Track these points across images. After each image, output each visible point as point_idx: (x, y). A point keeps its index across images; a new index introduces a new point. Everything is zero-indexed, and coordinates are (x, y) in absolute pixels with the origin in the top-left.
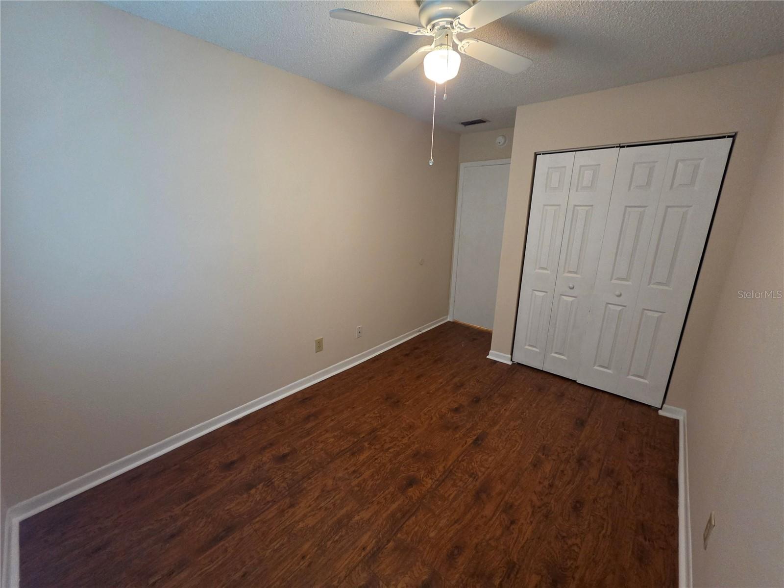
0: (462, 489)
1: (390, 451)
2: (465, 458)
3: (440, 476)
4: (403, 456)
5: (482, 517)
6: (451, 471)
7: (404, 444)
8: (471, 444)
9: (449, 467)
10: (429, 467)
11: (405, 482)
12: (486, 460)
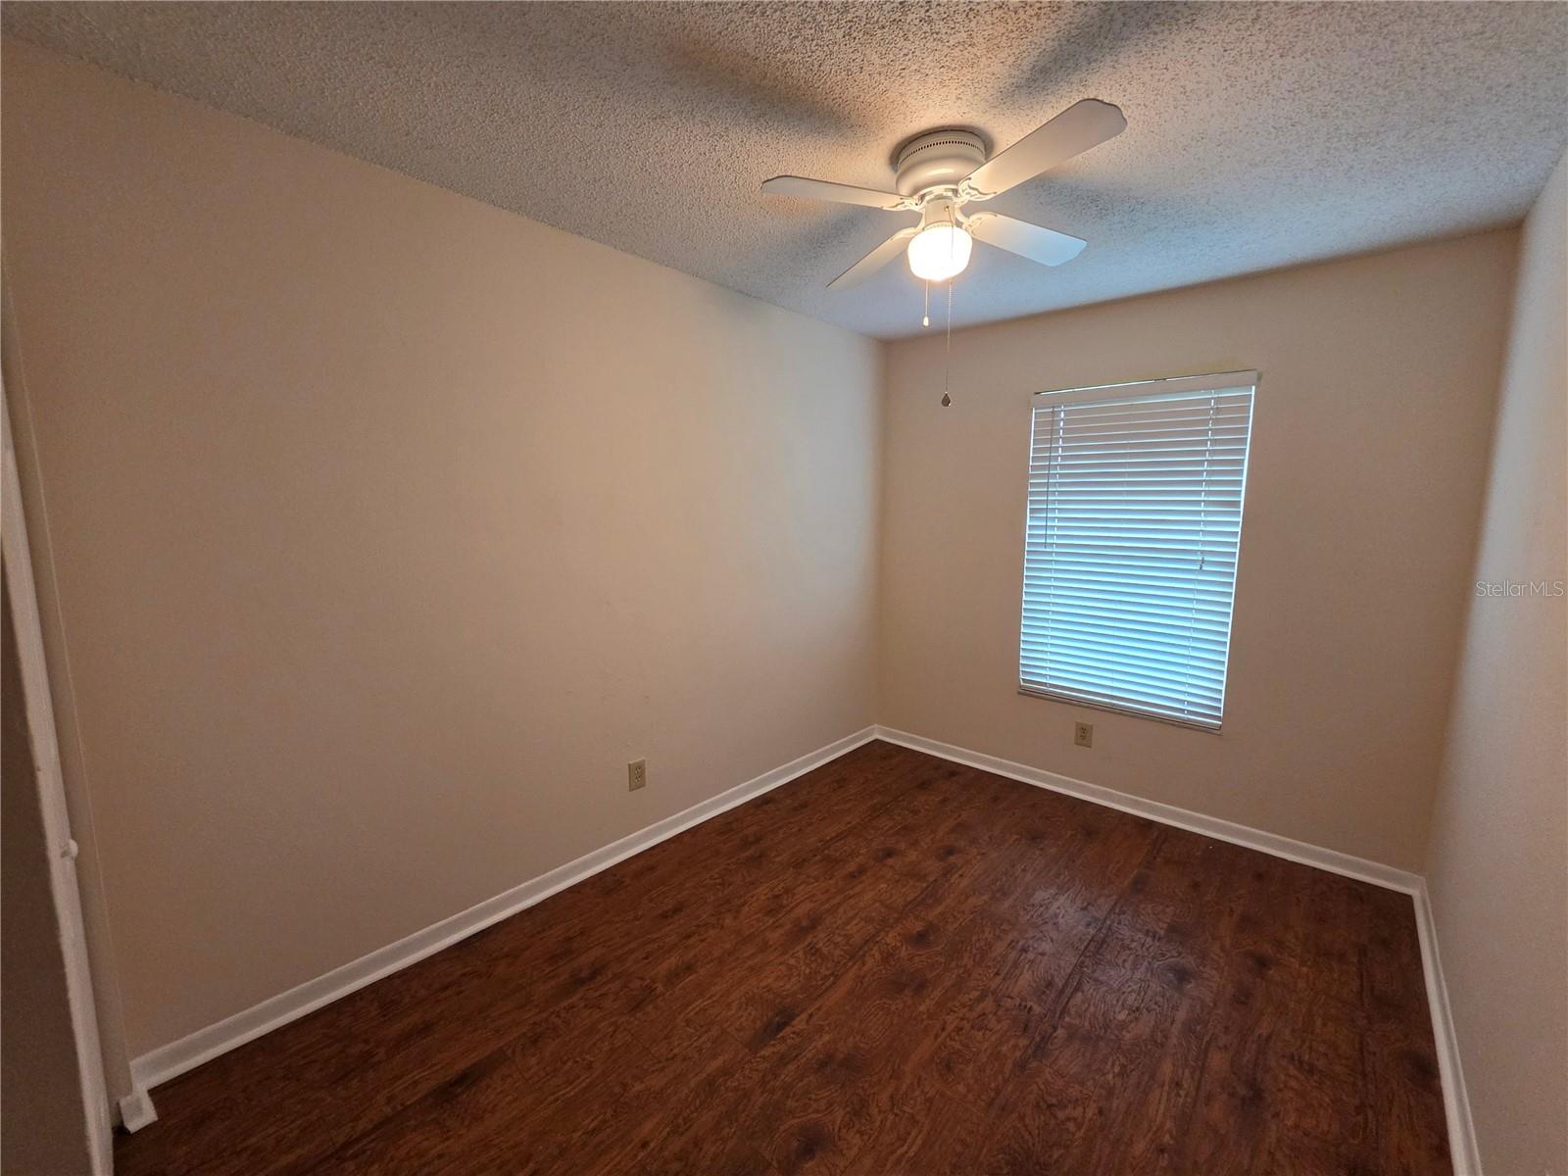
0: (837, 931)
1: (977, 993)
2: (820, 983)
3: (872, 949)
4: (946, 984)
5: (816, 901)
6: (852, 957)
7: (951, 1011)
8: (798, 1016)
9: (855, 964)
10: (893, 963)
11: (931, 938)
12: (778, 978)
